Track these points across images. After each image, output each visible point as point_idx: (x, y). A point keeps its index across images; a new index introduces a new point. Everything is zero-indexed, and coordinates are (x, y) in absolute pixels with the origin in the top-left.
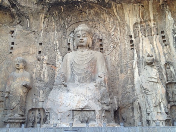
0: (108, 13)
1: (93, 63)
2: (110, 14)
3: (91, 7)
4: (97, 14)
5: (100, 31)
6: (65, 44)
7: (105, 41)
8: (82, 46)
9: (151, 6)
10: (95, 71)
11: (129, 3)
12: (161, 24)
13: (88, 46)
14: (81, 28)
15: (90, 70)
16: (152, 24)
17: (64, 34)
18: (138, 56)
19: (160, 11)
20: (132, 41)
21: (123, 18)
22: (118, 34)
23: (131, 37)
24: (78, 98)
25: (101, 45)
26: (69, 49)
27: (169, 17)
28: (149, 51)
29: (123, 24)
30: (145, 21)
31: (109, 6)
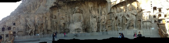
0: (84, 4)
1: (80, 17)
2: (85, 4)
3: (79, 2)
4: (81, 4)
5: (82, 8)
6: (72, 12)
7: (83, 11)
8: (77, 12)
9: (96, 4)
10: (80, 19)
11: (90, 2)
12: (98, 8)
13: (78, 12)
14: (77, 8)
15: (79, 18)
16: (96, 8)
17: (72, 9)
18: (92, 15)
19: (98, 5)
20: (90, 11)
21: (88, 5)
22: (87, 9)
23: (90, 10)
24: (76, 26)
25: (82, 12)
26: (73, 13)
27: (100, 7)
28: (95, 14)
29: (88, 7)
30: (94, 7)
31: (84, 2)
